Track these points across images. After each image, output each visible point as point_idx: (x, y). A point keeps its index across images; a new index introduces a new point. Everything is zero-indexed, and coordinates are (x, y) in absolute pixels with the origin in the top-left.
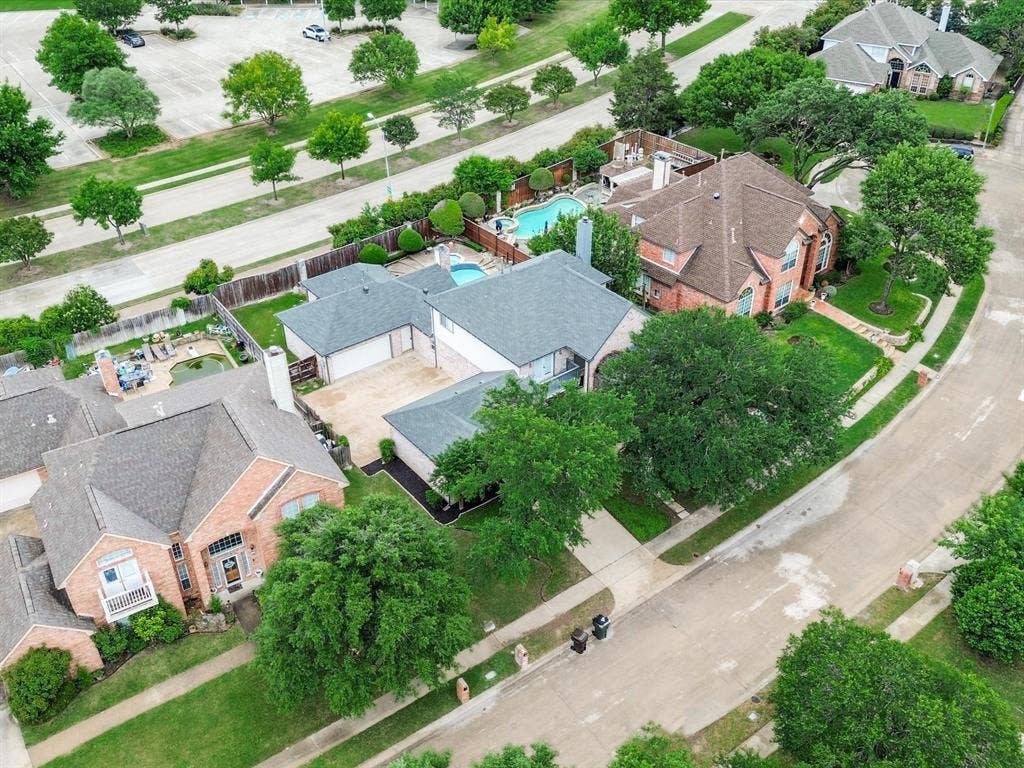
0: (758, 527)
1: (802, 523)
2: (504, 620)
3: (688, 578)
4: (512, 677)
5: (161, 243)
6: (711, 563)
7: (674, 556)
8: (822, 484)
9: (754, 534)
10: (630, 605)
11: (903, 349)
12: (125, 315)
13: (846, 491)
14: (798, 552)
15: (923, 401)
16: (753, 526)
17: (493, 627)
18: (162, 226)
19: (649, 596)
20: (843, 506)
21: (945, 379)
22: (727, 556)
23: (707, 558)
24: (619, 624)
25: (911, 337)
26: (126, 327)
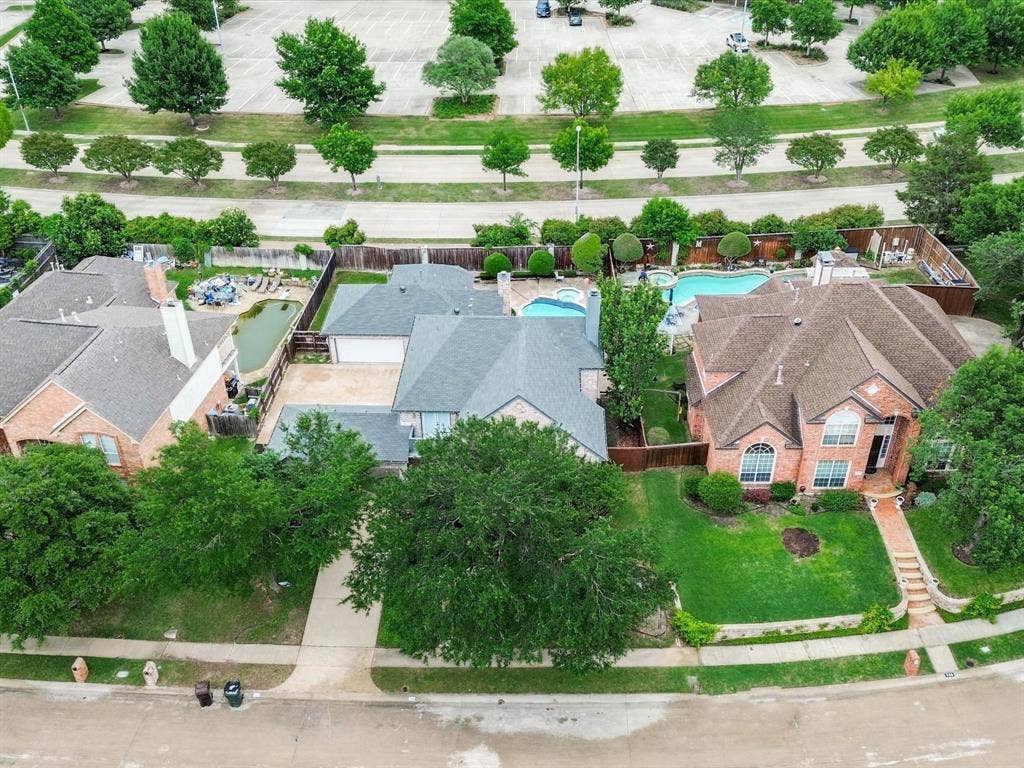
0: (501, 702)
1: (547, 728)
2: (186, 637)
3: (372, 705)
4: (133, 687)
5: (382, 198)
6: (410, 706)
7: (385, 678)
8: (626, 703)
9: (485, 706)
10: (293, 693)
11: (947, 617)
12: (264, 246)
13: (640, 727)
14: (499, 753)
15: (888, 690)
16: (495, 698)
17: (173, 636)
18: (400, 184)
19: (316, 697)
20: (614, 741)
21: (960, 682)
22: (432, 710)
23: (412, 699)
24: (262, 704)
25: (970, 608)
26: (255, 255)
